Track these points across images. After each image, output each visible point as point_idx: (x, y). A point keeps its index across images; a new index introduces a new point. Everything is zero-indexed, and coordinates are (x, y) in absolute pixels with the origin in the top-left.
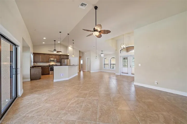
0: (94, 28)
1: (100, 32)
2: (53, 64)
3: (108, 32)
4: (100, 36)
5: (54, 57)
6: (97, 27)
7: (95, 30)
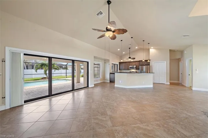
0: (107, 27)
1: (114, 32)
3: (124, 31)
4: (114, 38)
6: (110, 25)
7: (108, 30)
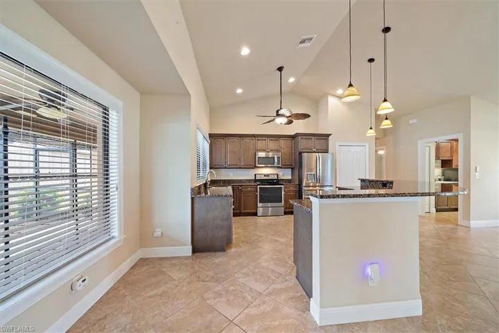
2: (268, 175)
5: (272, 144)
